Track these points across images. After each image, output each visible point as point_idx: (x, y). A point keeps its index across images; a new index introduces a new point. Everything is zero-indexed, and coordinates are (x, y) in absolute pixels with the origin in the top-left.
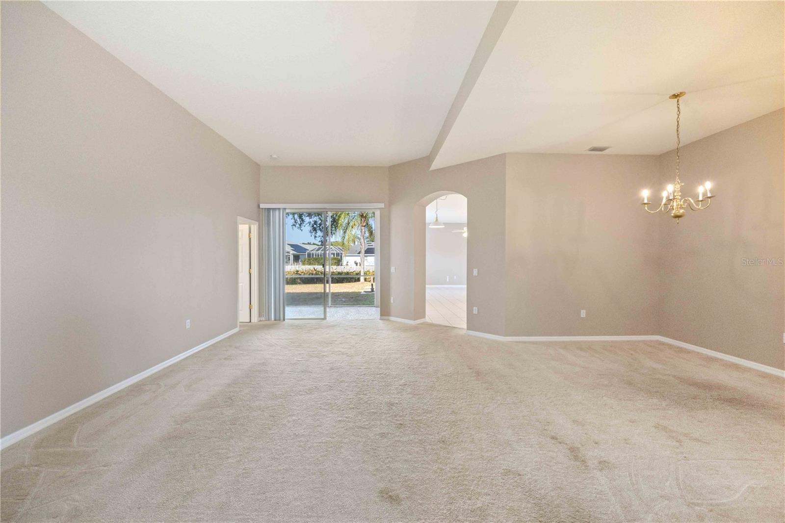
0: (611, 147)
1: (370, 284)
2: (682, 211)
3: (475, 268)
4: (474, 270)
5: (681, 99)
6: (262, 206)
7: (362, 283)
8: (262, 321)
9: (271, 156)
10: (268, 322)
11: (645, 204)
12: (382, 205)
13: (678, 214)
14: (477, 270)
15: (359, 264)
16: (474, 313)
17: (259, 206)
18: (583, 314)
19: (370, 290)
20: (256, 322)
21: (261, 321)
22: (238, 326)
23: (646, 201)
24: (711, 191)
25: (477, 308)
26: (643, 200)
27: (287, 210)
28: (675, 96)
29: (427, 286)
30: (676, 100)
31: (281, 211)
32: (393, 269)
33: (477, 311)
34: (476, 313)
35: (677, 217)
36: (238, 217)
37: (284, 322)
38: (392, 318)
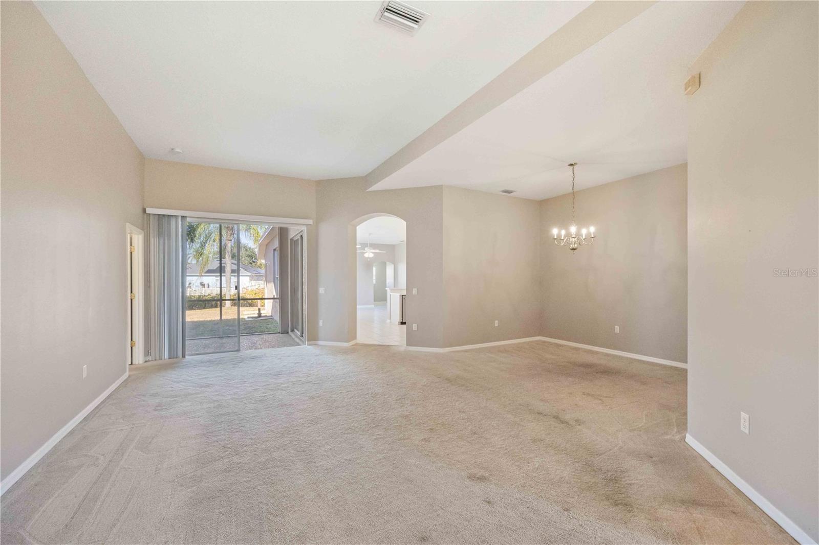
0: (515, 191)
1: (257, 308)
2: (576, 245)
3: (415, 288)
4: (414, 289)
5: (575, 167)
6: (149, 211)
7: (228, 308)
8: (149, 361)
9: (172, 149)
10: (160, 362)
11: (555, 239)
12: (310, 222)
13: (575, 248)
14: (416, 289)
15: (206, 286)
16: (414, 329)
17: (144, 211)
18: (496, 323)
19: (257, 315)
20: (141, 362)
21: (146, 362)
22: (127, 369)
23: (555, 237)
24: (593, 233)
25: (416, 325)
26: (554, 236)
27: (188, 219)
28: (571, 165)
29: (358, 307)
30: (572, 167)
31: (180, 219)
32: (321, 290)
33: (416, 328)
34: (416, 329)
35: (573, 249)
36: (128, 224)
37: (184, 360)
38: (320, 343)
